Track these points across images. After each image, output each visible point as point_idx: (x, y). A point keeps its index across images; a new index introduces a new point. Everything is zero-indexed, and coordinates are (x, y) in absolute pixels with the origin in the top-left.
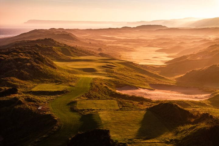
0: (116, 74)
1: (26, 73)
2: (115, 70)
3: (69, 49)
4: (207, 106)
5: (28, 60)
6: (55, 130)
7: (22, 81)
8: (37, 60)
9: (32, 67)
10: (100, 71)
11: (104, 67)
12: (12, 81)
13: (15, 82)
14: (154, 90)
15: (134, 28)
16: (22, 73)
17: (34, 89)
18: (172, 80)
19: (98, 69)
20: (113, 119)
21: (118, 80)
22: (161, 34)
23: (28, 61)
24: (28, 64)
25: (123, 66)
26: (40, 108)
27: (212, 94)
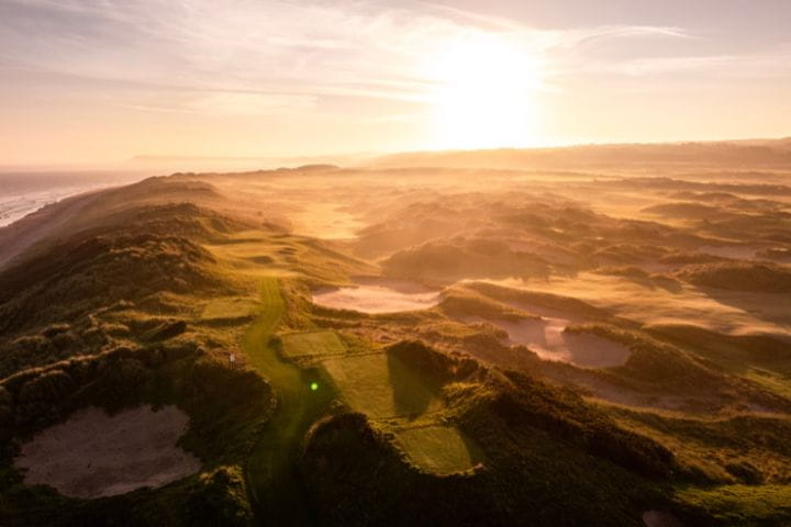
0: (302, 264)
1: (182, 281)
2: (297, 256)
3: (222, 221)
4: (441, 318)
5: (178, 257)
6: (275, 406)
7: (180, 297)
8: (192, 257)
9: (188, 270)
10: (277, 259)
11: (281, 252)
12: (167, 299)
13: (170, 301)
14: (357, 287)
15: (294, 170)
16: (176, 284)
17: (206, 315)
18: (374, 264)
19: (275, 258)
20: (349, 377)
21: (309, 277)
22: (334, 180)
23: (179, 259)
24: (182, 265)
25: (306, 249)
26: (232, 358)
27: (441, 295)
